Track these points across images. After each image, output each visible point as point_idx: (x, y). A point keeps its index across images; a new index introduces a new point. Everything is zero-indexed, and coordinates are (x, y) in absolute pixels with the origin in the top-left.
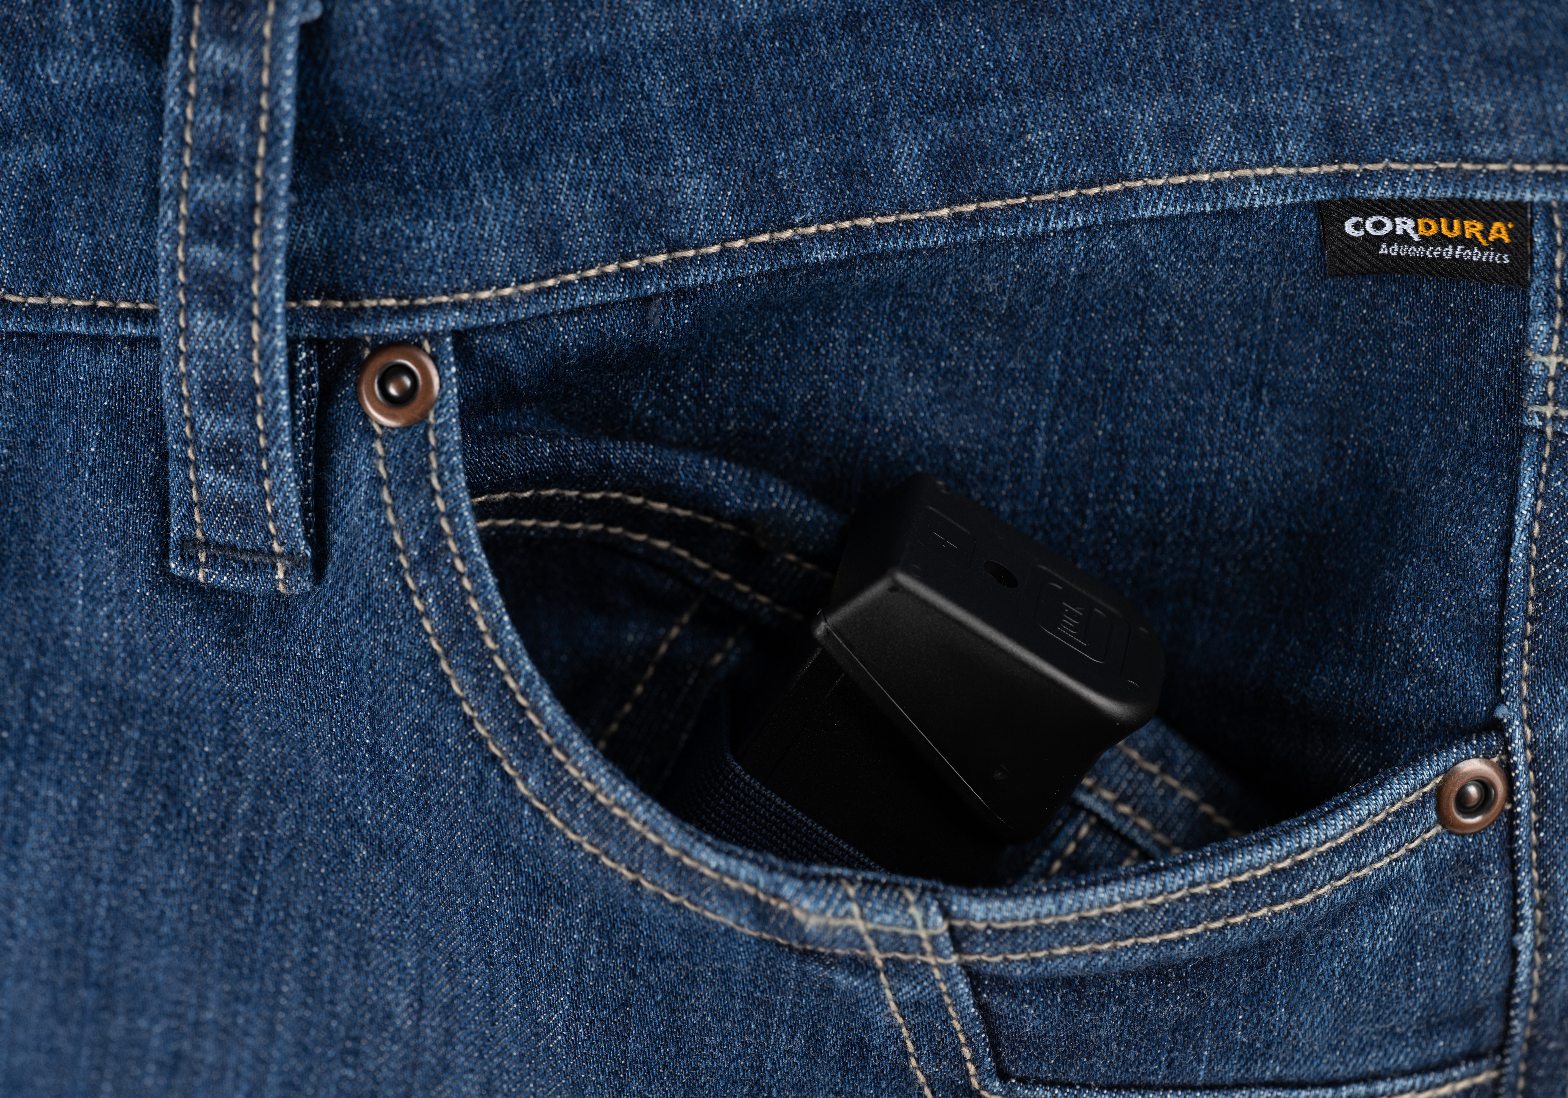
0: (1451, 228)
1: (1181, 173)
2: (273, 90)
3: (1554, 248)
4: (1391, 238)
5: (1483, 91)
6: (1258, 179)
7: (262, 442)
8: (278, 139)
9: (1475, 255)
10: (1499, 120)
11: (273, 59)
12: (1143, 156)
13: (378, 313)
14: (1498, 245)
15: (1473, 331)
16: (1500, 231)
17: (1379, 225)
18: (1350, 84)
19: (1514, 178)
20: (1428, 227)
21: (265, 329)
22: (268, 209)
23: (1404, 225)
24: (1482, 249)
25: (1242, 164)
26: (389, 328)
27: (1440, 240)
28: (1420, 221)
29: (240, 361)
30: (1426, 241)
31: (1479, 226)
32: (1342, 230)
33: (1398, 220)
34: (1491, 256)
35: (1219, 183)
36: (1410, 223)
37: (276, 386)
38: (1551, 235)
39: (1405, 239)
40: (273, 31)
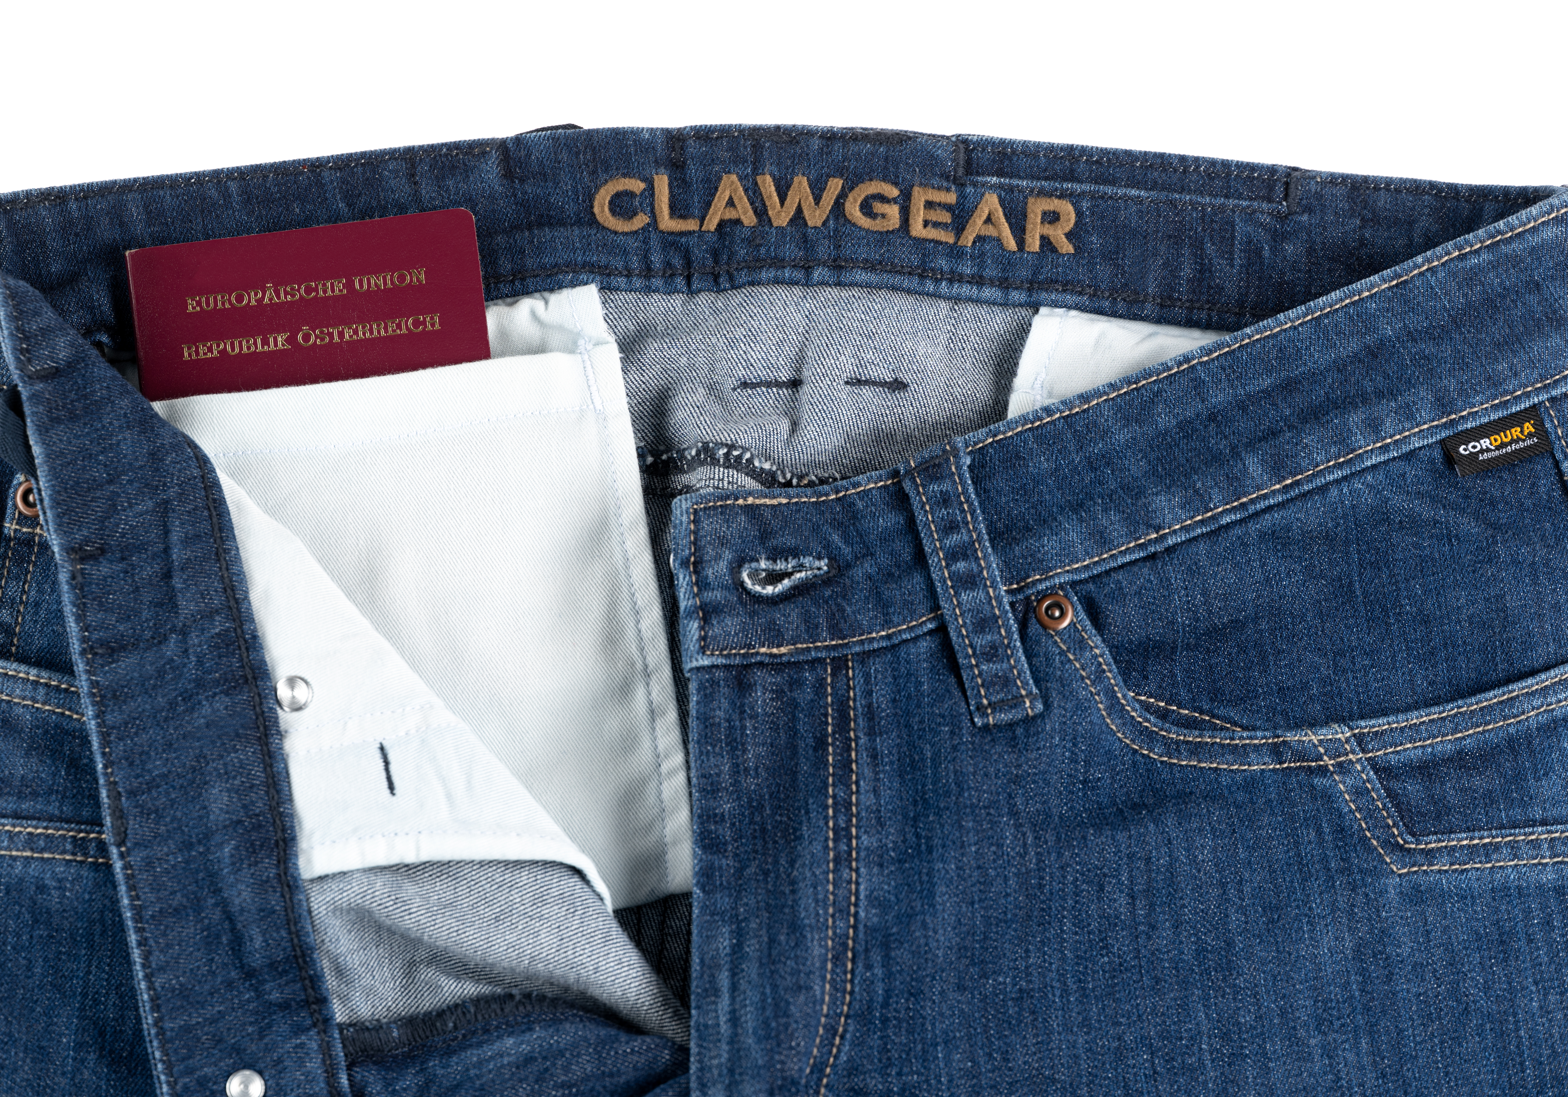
0: (1506, 437)
1: (1377, 441)
2: (965, 492)
3: (1555, 427)
4: (1482, 451)
5: (1500, 360)
6: (1414, 435)
7: (1006, 642)
8: (975, 511)
9: (1521, 445)
10: (1511, 369)
11: (960, 479)
12: (1359, 437)
13: (1034, 583)
14: (1530, 435)
15: (1533, 485)
16: (1528, 427)
17: (1474, 447)
18: (1441, 378)
19: (1527, 395)
20: (1496, 440)
21: (995, 589)
22: (980, 540)
23: (1485, 443)
24: (1524, 441)
25: (1404, 430)
26: (1041, 587)
27: (1503, 445)
28: (1492, 438)
29: (986, 607)
30: (1498, 448)
31: (1519, 429)
32: (1458, 452)
33: (1482, 441)
34: (1529, 442)
35: (1396, 441)
36: (1487, 440)
37: (1007, 612)
38: (1552, 421)
39: (1488, 450)
40: (956, 468)
